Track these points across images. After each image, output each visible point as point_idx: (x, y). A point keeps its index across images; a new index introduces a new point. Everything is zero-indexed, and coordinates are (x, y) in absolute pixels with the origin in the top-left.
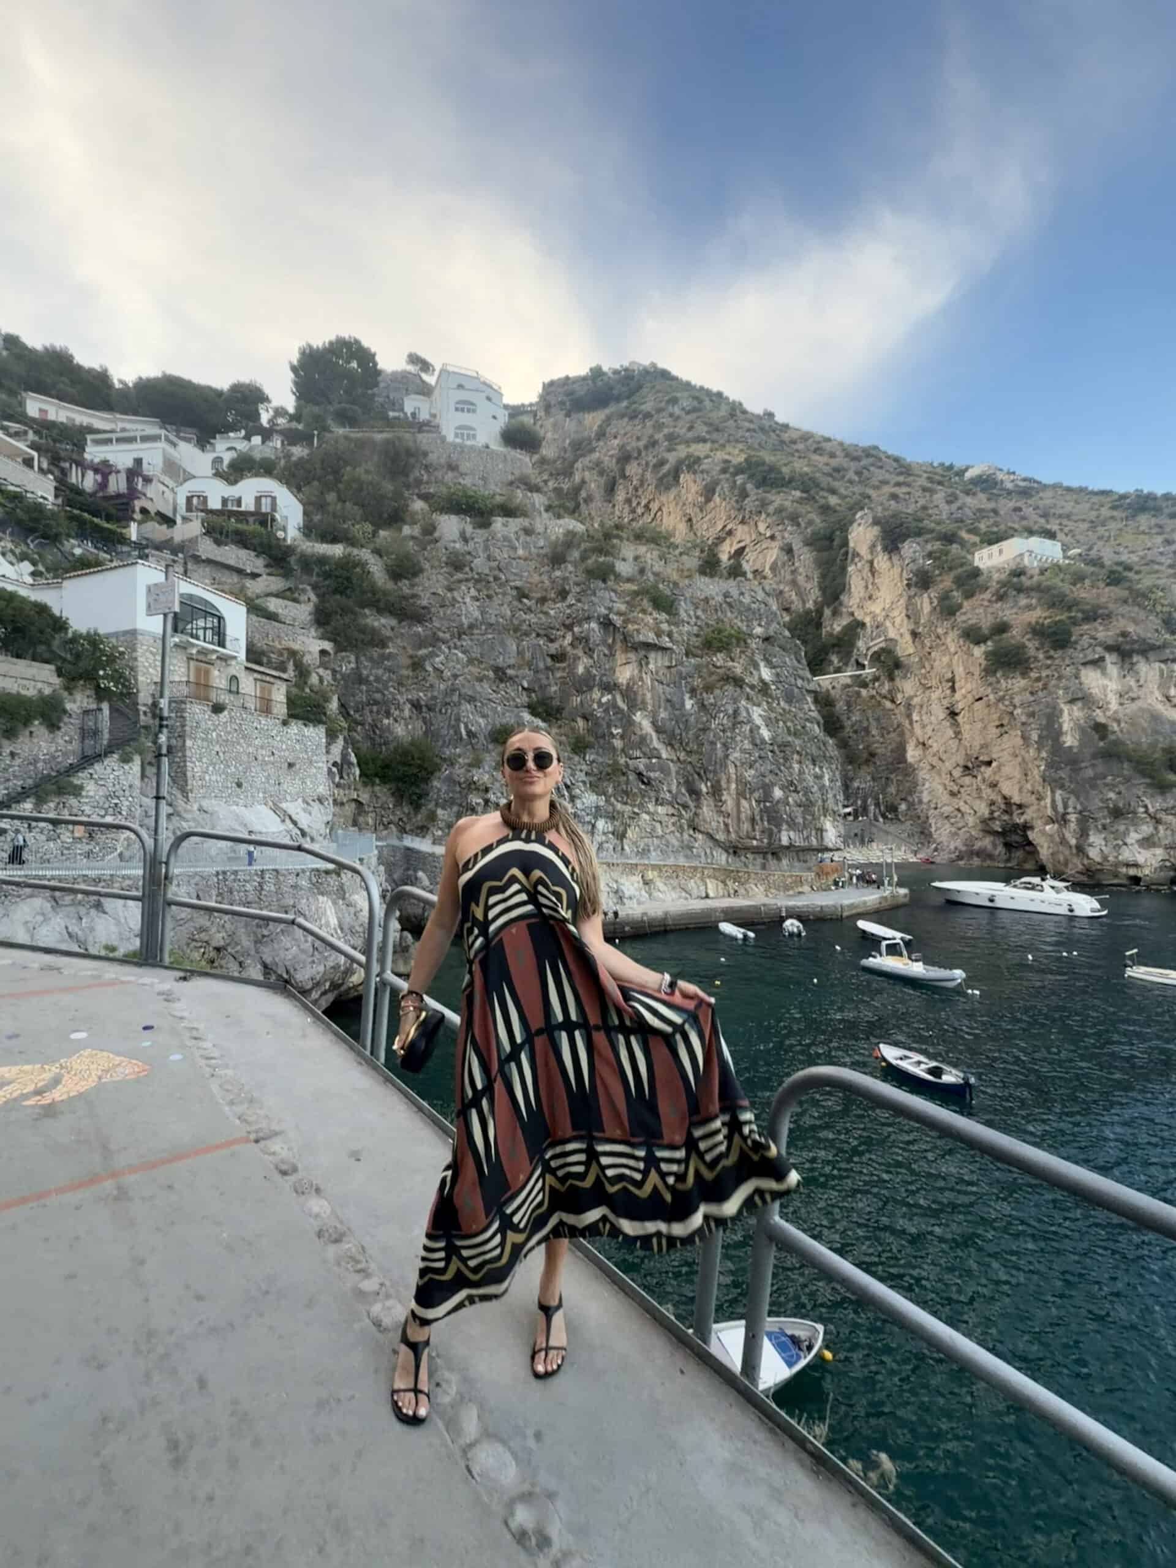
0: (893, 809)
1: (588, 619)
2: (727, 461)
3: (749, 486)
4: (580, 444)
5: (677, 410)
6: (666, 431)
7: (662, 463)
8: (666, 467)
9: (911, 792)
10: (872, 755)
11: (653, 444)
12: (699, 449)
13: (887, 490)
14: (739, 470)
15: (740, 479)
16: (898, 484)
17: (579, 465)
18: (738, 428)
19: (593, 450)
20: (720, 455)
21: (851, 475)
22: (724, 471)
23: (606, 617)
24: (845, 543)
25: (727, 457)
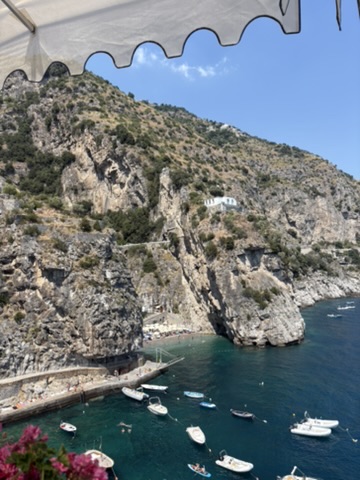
0: (176, 307)
1: (24, 254)
2: (108, 127)
3: (118, 142)
4: (32, 96)
5: (84, 89)
6: (79, 100)
7: (76, 120)
8: (78, 123)
9: (183, 298)
10: (168, 281)
11: (71, 107)
12: (95, 116)
13: (182, 143)
14: (113, 133)
15: (114, 137)
16: (187, 142)
17: (31, 107)
18: (115, 104)
19: (38, 102)
20: (105, 122)
21: (167, 134)
22: (106, 132)
23: (32, 254)
24: (158, 180)
25: (108, 124)
